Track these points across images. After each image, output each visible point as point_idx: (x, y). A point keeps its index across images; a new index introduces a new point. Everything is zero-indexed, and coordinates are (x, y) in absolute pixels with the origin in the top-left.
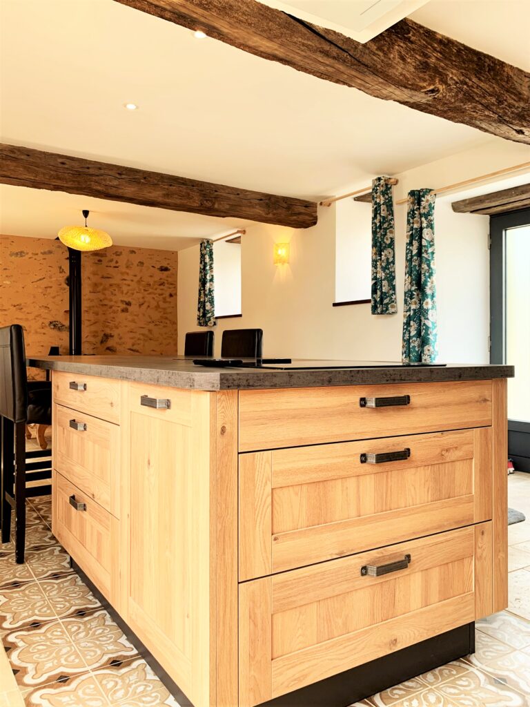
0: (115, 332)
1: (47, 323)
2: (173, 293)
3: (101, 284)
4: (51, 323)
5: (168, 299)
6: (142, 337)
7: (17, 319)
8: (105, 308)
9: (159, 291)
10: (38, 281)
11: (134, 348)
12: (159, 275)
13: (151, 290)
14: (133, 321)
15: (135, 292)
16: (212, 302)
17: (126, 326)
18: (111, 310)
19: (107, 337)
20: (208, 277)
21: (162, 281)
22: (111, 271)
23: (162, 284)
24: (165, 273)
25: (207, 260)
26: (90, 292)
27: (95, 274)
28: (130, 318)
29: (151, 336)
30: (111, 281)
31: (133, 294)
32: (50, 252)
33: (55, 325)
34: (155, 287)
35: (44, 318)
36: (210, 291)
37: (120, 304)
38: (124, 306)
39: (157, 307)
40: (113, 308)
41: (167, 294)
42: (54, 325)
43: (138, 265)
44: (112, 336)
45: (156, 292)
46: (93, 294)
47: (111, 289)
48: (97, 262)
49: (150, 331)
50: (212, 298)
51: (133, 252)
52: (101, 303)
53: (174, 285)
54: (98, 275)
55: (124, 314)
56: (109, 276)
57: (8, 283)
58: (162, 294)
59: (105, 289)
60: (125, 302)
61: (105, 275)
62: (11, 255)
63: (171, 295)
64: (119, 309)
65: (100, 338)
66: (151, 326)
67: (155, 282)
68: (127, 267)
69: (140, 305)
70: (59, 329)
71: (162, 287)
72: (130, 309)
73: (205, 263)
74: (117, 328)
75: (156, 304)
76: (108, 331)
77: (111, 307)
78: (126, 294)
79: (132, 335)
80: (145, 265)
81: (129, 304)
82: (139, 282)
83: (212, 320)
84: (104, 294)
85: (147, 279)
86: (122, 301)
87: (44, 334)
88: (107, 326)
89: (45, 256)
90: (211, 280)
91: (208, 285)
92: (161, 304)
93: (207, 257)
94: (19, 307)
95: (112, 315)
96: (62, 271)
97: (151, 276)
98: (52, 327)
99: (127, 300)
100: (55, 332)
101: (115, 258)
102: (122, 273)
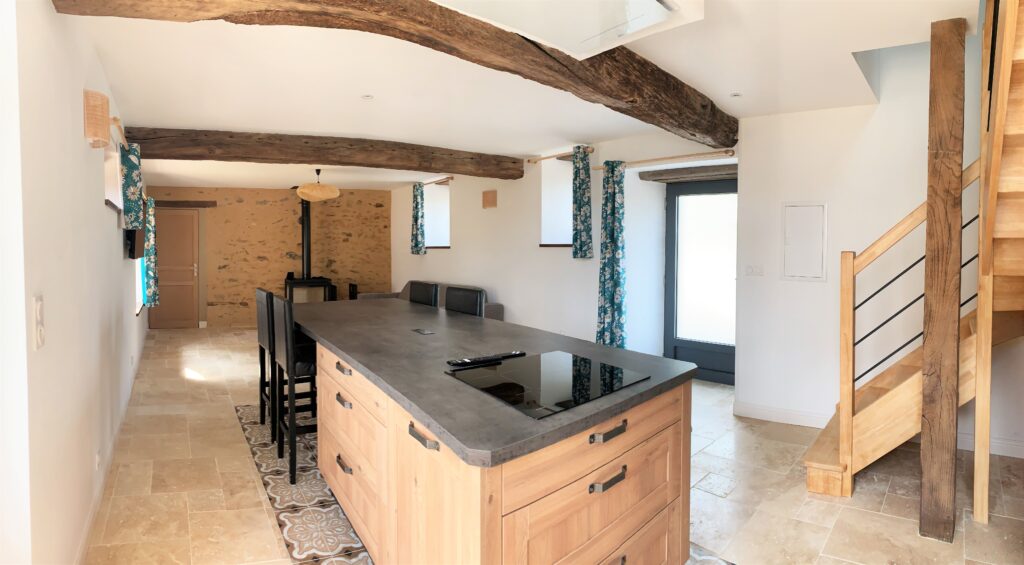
0: (337, 258)
1: (284, 253)
3: (326, 221)
4: (287, 253)
5: (383, 230)
6: (361, 261)
7: (262, 251)
8: (329, 240)
10: (277, 222)
11: (355, 269)
12: (375, 210)
14: (353, 249)
15: (355, 225)
16: (423, 235)
17: (347, 253)
18: (334, 241)
19: (331, 262)
20: (420, 214)
21: (377, 215)
23: (378, 218)
24: (380, 208)
25: (419, 200)
26: (318, 228)
27: (322, 213)
28: (350, 246)
29: (368, 260)
30: (334, 218)
31: (353, 227)
32: (286, 199)
33: (291, 255)
34: (371, 221)
35: (282, 250)
36: (422, 226)
37: (342, 236)
38: (346, 237)
39: (373, 237)
40: (336, 239)
41: (381, 227)
43: (357, 204)
44: (335, 261)
45: (372, 224)
46: (320, 229)
47: (335, 225)
49: (368, 256)
50: (423, 232)
51: (352, 193)
52: (326, 236)
53: (388, 218)
55: (345, 244)
56: (332, 214)
57: (254, 224)
58: (377, 226)
59: (329, 225)
60: (346, 233)
61: (330, 214)
63: (386, 227)
64: (342, 240)
65: (325, 264)
66: (369, 252)
67: (371, 216)
68: (348, 206)
69: (359, 236)
70: (294, 258)
71: (377, 220)
72: (350, 239)
73: (417, 203)
74: (339, 255)
75: (372, 234)
76: (332, 258)
77: (334, 239)
78: (347, 227)
79: (352, 260)
80: (362, 203)
81: (350, 235)
82: (358, 217)
83: (423, 250)
84: (328, 228)
85: (365, 215)
86: (343, 233)
87: (282, 262)
88: (331, 254)
90: (422, 217)
91: (419, 221)
92: (377, 234)
93: (419, 197)
94: (262, 242)
95: (335, 245)
96: (295, 212)
97: (368, 212)
98: (289, 257)
99: (348, 232)
100: (290, 261)
102: (343, 211)
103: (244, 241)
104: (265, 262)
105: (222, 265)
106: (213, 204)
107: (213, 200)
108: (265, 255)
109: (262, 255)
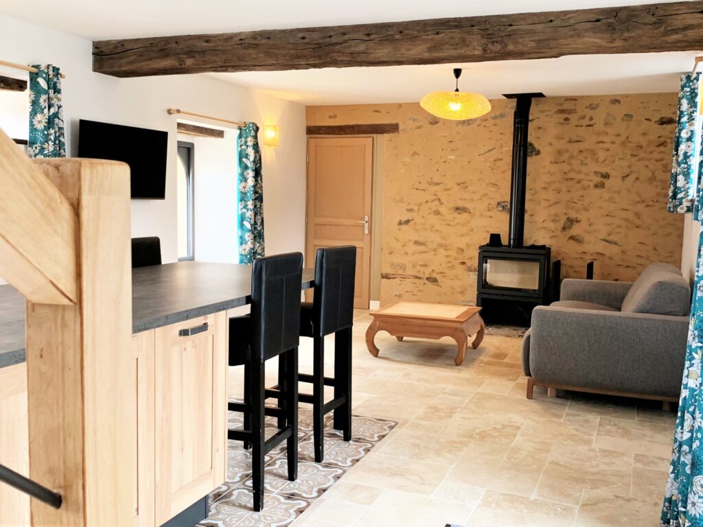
0: (583, 216)
1: (494, 203)
3: (567, 151)
4: (499, 204)
6: (624, 224)
7: (461, 199)
8: (570, 183)
9: (656, 156)
10: (486, 152)
11: (611, 238)
12: (657, 131)
13: (642, 155)
14: (611, 200)
15: (617, 158)
17: (600, 208)
18: (578, 186)
19: (571, 222)
20: (685, 135)
21: (662, 140)
22: (581, 131)
23: (662, 144)
24: (667, 127)
25: (686, 106)
26: (551, 163)
28: (606, 196)
29: (638, 222)
30: (583, 146)
31: (614, 162)
34: (649, 150)
35: (491, 198)
37: (592, 177)
38: (598, 179)
40: (582, 183)
42: (503, 207)
43: (623, 120)
44: (578, 221)
45: (651, 156)
46: (555, 165)
47: (581, 157)
48: (562, 121)
49: (637, 215)
51: (616, 101)
52: (566, 177)
54: (562, 138)
55: (598, 191)
56: (578, 139)
57: (453, 157)
58: (662, 160)
59: (572, 157)
60: (600, 173)
61: (574, 138)
64: (592, 184)
65: (561, 224)
66: (640, 207)
67: (650, 142)
68: (606, 124)
69: (624, 178)
71: (662, 149)
74: (586, 210)
75: (650, 174)
76: (573, 215)
77: (579, 182)
78: (603, 162)
79: (608, 220)
80: (634, 119)
81: (606, 176)
84: (569, 164)
85: (637, 139)
86: (596, 173)
87: (491, 217)
88: (572, 208)
89: (497, 121)
93: (686, 102)
94: (463, 185)
95: (581, 193)
97: (644, 134)
98: (501, 209)
99: (603, 170)
100: (502, 216)
101: (589, 113)
102: (598, 134)
103: (437, 184)
104: (465, 216)
105: (404, 219)
106: (394, 128)
107: (394, 122)
108: (467, 205)
109: (460, 204)
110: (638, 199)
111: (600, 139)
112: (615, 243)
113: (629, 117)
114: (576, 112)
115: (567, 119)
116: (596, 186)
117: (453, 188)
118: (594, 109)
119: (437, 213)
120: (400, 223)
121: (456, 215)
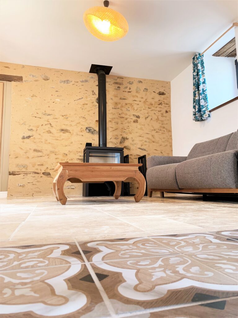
0: (129, 136)
1: (84, 128)
2: (168, 110)
3: (120, 103)
4: (87, 128)
6: (148, 140)
7: (64, 125)
8: (122, 119)
9: (158, 109)
10: (78, 100)
11: (142, 147)
12: (158, 98)
13: (153, 108)
14: (141, 129)
17: (137, 132)
18: (126, 121)
19: (124, 139)
21: (160, 102)
22: (126, 94)
23: (160, 104)
24: (162, 96)
26: (113, 108)
27: (115, 96)
28: (139, 127)
29: (153, 140)
30: (127, 101)
34: (155, 106)
35: (82, 125)
37: (132, 117)
38: (135, 118)
40: (128, 120)
42: (89, 130)
43: (144, 91)
44: (127, 139)
45: (156, 109)
46: (114, 110)
47: (127, 107)
48: (117, 88)
49: (153, 136)
50: (206, 96)
51: (140, 82)
52: (120, 116)
53: (168, 104)
54: (117, 97)
55: (135, 124)
56: (125, 98)
57: (58, 100)
58: (161, 111)
59: (122, 106)
60: (136, 116)
61: (123, 97)
62: (61, 82)
63: (167, 112)
64: (132, 120)
66: (154, 133)
67: (156, 102)
68: (137, 92)
69: (146, 118)
70: (92, 133)
71: (160, 106)
72: (139, 120)
74: (131, 133)
75: (156, 118)
76: (125, 136)
77: (126, 119)
79: (141, 138)
80: (148, 91)
81: (138, 117)
82: (144, 102)
83: (207, 113)
84: (121, 110)
85: (150, 100)
87: (82, 136)
88: (124, 132)
89: (83, 84)
90: (204, 83)
92: (160, 118)
94: (65, 117)
95: (127, 125)
96: (94, 94)
97: (153, 98)
98: (88, 131)
99: (137, 114)
100: (90, 135)
101: (129, 86)
102: (133, 96)
103: (49, 115)
104: (67, 134)
107: (19, 75)
109: (64, 127)
110: (153, 129)
111: (134, 99)
112: (145, 150)
113: (146, 89)
114: (123, 85)
115: (119, 87)
116: (134, 122)
117: (59, 118)
118: (131, 84)
119: (49, 132)
120: (24, 138)
121: (62, 134)
